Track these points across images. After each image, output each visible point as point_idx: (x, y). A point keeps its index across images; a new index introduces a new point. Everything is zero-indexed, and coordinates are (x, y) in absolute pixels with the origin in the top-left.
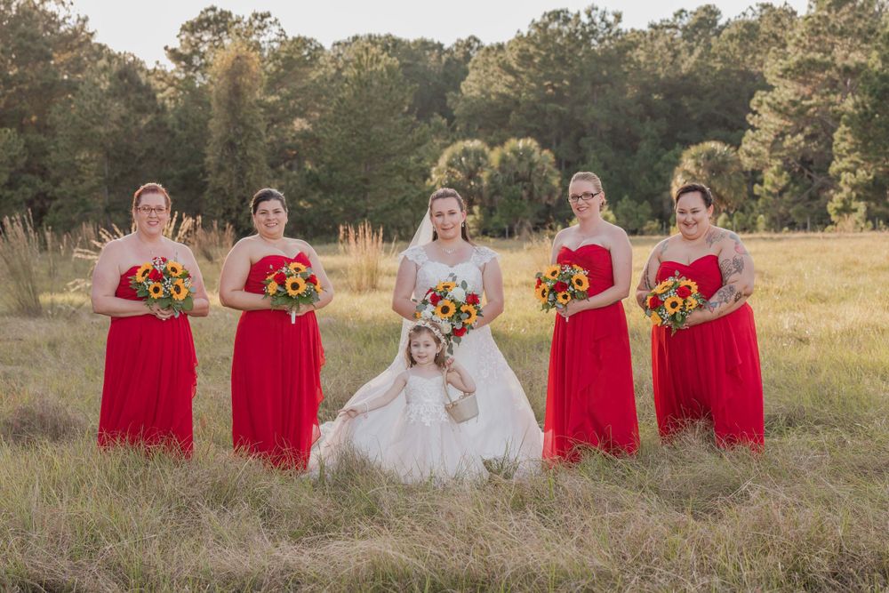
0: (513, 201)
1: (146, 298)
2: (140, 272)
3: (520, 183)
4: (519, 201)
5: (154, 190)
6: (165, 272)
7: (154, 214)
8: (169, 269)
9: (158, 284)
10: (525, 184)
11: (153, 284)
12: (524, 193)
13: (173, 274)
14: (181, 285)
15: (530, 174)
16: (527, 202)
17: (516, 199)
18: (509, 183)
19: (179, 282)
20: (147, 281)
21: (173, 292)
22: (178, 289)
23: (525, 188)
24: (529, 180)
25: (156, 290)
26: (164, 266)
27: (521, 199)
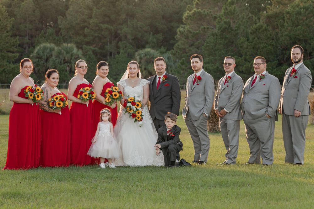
0: (62, 72)
1: (27, 98)
2: (28, 88)
3: (66, 64)
4: (64, 72)
5: (28, 61)
6: (35, 90)
7: (29, 69)
8: (37, 89)
9: (32, 94)
10: (69, 64)
11: (30, 93)
12: (68, 69)
13: (38, 91)
14: (40, 95)
15: (71, 60)
16: (68, 72)
17: (63, 71)
18: (61, 64)
19: (39, 94)
20: (29, 91)
21: (36, 97)
22: (38, 96)
23: (68, 66)
24: (70, 63)
25: (31, 95)
26: (35, 88)
27: (66, 71)
